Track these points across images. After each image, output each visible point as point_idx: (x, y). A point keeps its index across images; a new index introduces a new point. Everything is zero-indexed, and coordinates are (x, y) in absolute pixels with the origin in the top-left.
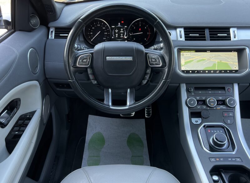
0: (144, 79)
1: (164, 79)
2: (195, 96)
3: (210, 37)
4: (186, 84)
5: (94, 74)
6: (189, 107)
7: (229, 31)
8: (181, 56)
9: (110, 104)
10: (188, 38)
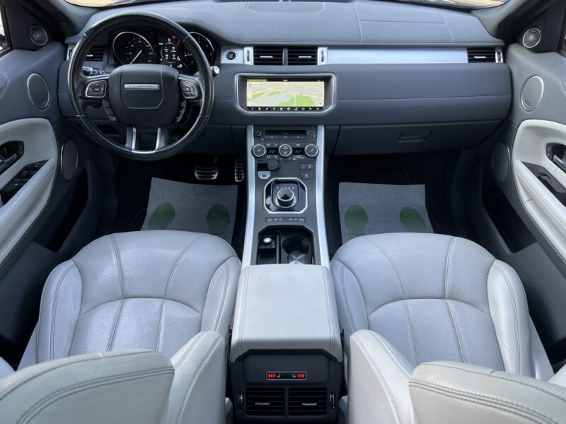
0: (178, 115)
1: (200, 114)
2: (264, 143)
3: (289, 60)
4: (254, 126)
5: (111, 107)
6: (256, 158)
7: (316, 52)
8: (248, 87)
9: (133, 147)
10: (258, 61)
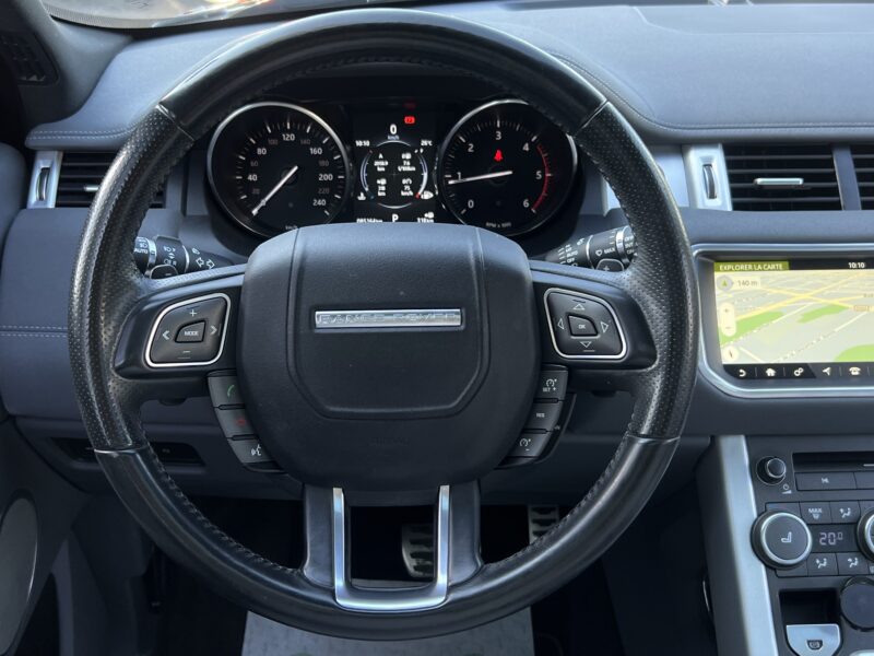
0: (528, 428)
1: (644, 431)
2: (799, 505)
4: (747, 437)
5: (245, 404)
6: (770, 566)
8: (718, 291)
9: (339, 583)
10: (747, 197)
